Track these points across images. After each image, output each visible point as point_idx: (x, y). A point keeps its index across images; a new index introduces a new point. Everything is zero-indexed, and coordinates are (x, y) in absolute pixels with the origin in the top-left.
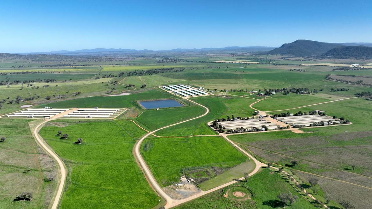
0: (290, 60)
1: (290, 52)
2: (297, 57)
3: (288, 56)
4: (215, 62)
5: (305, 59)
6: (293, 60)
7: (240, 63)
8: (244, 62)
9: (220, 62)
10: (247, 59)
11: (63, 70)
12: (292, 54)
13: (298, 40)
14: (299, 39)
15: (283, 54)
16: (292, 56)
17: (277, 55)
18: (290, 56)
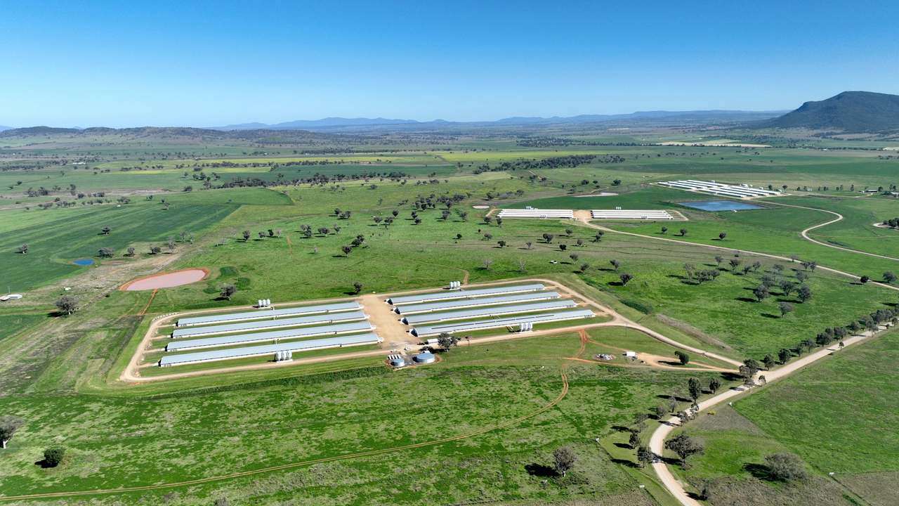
0: (842, 139)
1: (831, 122)
2: (855, 133)
3: (829, 131)
4: (659, 144)
5: (877, 138)
6: (851, 140)
7: (722, 146)
8: (732, 145)
9: (671, 143)
10: (731, 138)
11: (375, 159)
12: (839, 125)
13: (846, 92)
14: (848, 90)
15: (813, 128)
16: (839, 131)
17: (798, 128)
18: (834, 131)
